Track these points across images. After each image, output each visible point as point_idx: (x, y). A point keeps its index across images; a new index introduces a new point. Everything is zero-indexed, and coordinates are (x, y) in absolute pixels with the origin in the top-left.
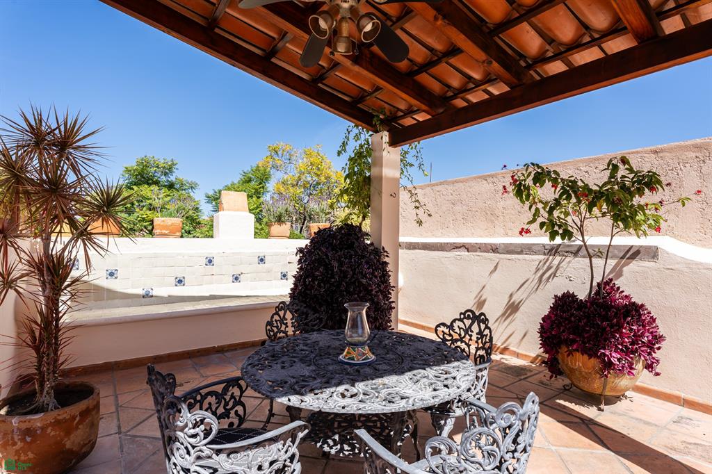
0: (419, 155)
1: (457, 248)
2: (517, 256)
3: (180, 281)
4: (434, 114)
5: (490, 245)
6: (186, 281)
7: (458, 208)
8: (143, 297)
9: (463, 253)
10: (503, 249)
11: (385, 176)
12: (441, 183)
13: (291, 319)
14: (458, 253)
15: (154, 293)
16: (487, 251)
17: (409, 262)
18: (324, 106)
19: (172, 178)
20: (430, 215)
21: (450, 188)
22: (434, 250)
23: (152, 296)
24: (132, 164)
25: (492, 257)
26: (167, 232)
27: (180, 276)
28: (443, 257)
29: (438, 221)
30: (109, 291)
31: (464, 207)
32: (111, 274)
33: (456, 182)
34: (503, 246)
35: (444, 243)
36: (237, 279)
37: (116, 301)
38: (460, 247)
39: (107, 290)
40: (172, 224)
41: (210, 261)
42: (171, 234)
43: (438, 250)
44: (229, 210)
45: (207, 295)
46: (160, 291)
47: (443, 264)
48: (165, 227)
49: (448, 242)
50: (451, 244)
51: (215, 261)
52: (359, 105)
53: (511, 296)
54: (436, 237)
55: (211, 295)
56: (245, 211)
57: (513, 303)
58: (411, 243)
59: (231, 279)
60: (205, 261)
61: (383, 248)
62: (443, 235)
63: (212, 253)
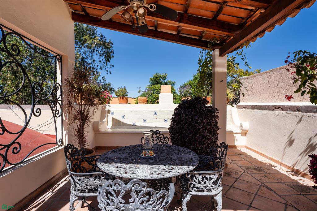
0: (244, 57)
1: (277, 108)
2: (314, 114)
3: (145, 121)
4: (234, 35)
5: (296, 106)
6: (147, 121)
7: (281, 85)
8: (133, 125)
9: (280, 112)
10: (304, 109)
11: (217, 72)
12: (271, 71)
13: (156, 138)
14: (277, 112)
15: (136, 124)
16: (294, 111)
17: (252, 116)
18: (183, 43)
19: (166, 81)
20: (248, 90)
21: (276, 73)
22: (264, 110)
23: (135, 125)
24: (152, 77)
25: (297, 115)
26: (141, 102)
27: (145, 119)
28: (269, 114)
29: (269, 93)
30: (123, 123)
31: (284, 84)
32: (123, 117)
33: (280, 69)
34: (304, 107)
35: (270, 106)
36: (166, 121)
37: (124, 126)
38: (278, 108)
39: (122, 122)
40: (143, 99)
41: (155, 113)
42: (143, 103)
43: (266, 110)
44: (163, 93)
45: (154, 126)
46: (138, 124)
47: (269, 118)
48: (141, 100)
49: (272, 105)
50: (273, 106)
51: (157, 113)
52: (202, 39)
53: (310, 139)
54: (268, 102)
55: (155, 127)
56: (170, 93)
57: (312, 144)
58: (253, 106)
59: (164, 121)
60: (154, 113)
61: (216, 108)
62: (272, 101)
63: (156, 110)
